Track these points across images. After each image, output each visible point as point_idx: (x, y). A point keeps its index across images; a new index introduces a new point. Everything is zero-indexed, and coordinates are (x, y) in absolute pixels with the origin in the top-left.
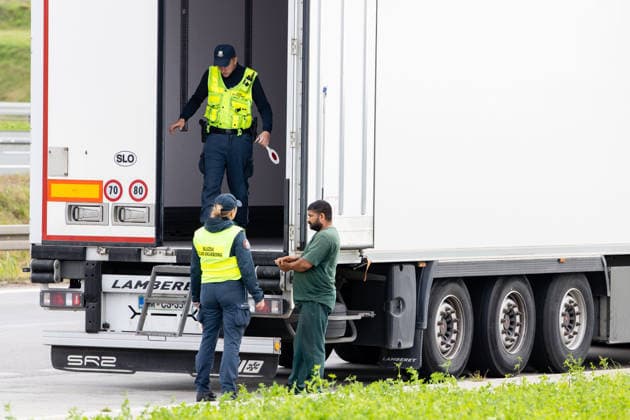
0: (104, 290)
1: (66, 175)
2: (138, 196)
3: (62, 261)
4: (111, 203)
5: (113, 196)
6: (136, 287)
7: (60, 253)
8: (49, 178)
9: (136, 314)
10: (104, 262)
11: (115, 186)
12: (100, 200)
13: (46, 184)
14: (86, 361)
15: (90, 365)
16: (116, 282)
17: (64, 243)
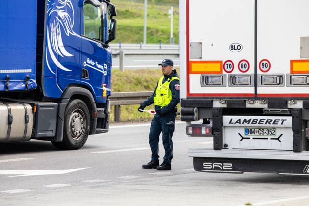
0: (224, 125)
1: (201, 58)
2: (244, 69)
3: (198, 108)
4: (227, 74)
5: (229, 70)
6: (243, 123)
7: (198, 104)
8: (190, 60)
9: (243, 138)
10: (224, 109)
11: (230, 64)
12: (221, 72)
13: (189, 64)
14: (214, 166)
15: (217, 168)
16: (231, 120)
17: (200, 98)
